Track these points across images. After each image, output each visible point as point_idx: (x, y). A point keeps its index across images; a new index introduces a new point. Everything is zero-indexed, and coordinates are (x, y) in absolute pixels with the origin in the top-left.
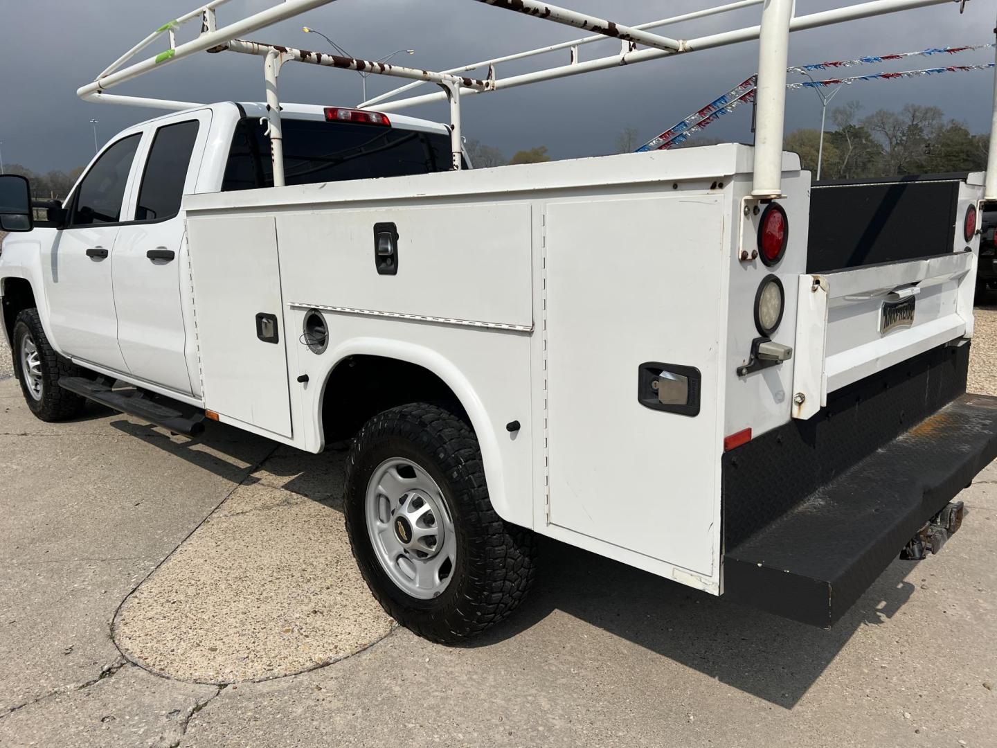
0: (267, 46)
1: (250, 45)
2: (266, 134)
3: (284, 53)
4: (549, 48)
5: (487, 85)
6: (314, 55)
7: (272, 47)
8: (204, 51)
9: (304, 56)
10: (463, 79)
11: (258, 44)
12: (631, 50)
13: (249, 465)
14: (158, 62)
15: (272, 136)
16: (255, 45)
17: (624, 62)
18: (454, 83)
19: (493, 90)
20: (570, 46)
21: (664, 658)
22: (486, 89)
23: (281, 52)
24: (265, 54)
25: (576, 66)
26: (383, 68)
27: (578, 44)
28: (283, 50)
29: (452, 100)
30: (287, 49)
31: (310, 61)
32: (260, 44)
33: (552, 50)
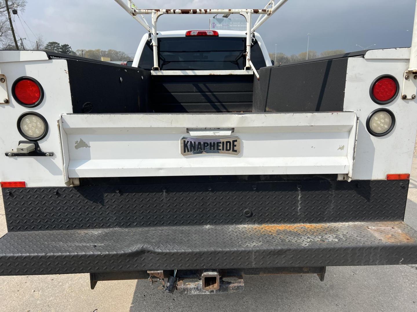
0: (152, 10)
1: (144, 11)
2: (151, 44)
3: (159, 12)
5: (268, 11)
6: (172, 11)
7: (154, 10)
9: (167, 12)
11: (148, 10)
15: (153, 45)
16: (147, 11)
18: (247, 13)
23: (157, 11)
24: (151, 13)
26: (206, 12)
28: (158, 10)
30: (160, 10)
32: (149, 10)
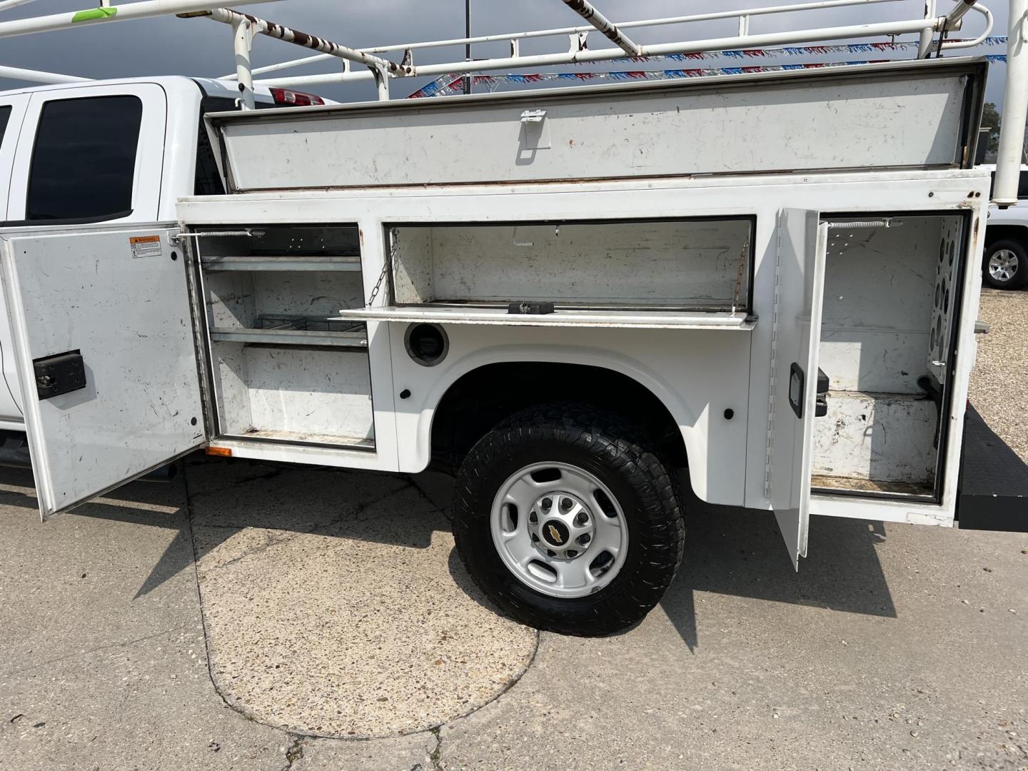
0: (240, 14)
3: (254, 24)
4: (484, 38)
5: (409, 71)
6: (278, 28)
7: (244, 16)
8: (174, 15)
9: (270, 30)
10: (391, 63)
12: (581, 49)
13: (178, 509)
14: (75, 21)
17: (575, 60)
18: (384, 66)
19: (414, 76)
20: (510, 39)
21: (778, 603)
22: (407, 75)
23: (252, 22)
25: (516, 59)
26: (332, 48)
27: (519, 38)
29: (381, 86)
30: (256, 19)
31: (274, 36)
32: (234, 11)
33: (488, 41)
